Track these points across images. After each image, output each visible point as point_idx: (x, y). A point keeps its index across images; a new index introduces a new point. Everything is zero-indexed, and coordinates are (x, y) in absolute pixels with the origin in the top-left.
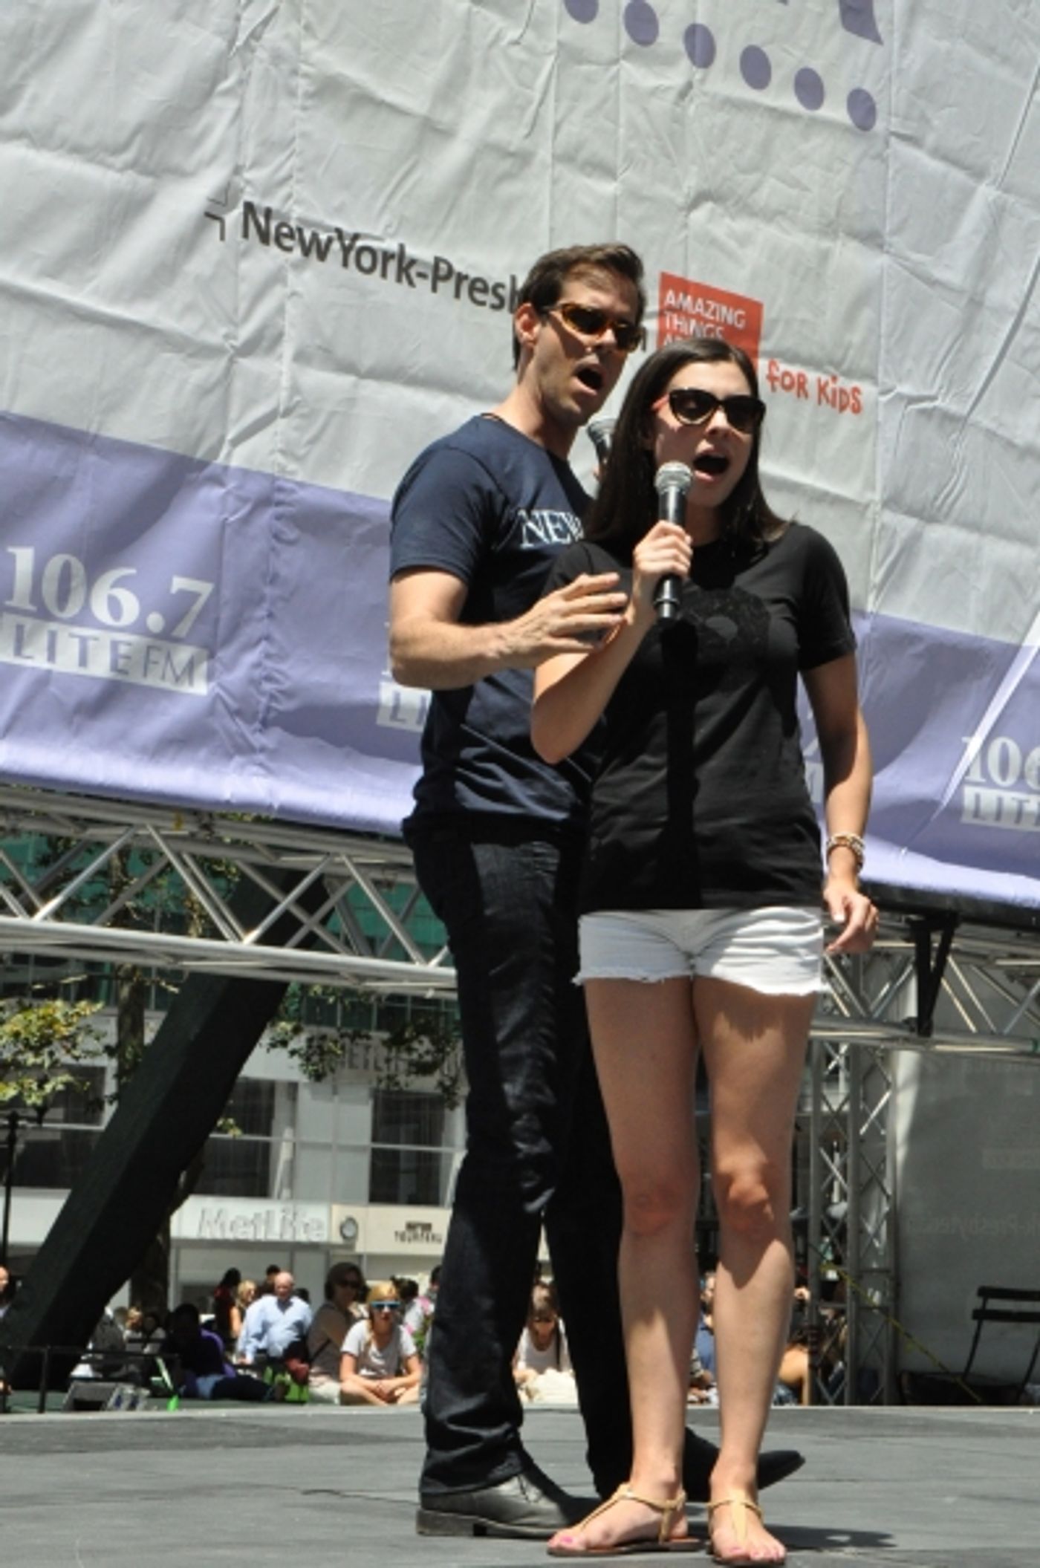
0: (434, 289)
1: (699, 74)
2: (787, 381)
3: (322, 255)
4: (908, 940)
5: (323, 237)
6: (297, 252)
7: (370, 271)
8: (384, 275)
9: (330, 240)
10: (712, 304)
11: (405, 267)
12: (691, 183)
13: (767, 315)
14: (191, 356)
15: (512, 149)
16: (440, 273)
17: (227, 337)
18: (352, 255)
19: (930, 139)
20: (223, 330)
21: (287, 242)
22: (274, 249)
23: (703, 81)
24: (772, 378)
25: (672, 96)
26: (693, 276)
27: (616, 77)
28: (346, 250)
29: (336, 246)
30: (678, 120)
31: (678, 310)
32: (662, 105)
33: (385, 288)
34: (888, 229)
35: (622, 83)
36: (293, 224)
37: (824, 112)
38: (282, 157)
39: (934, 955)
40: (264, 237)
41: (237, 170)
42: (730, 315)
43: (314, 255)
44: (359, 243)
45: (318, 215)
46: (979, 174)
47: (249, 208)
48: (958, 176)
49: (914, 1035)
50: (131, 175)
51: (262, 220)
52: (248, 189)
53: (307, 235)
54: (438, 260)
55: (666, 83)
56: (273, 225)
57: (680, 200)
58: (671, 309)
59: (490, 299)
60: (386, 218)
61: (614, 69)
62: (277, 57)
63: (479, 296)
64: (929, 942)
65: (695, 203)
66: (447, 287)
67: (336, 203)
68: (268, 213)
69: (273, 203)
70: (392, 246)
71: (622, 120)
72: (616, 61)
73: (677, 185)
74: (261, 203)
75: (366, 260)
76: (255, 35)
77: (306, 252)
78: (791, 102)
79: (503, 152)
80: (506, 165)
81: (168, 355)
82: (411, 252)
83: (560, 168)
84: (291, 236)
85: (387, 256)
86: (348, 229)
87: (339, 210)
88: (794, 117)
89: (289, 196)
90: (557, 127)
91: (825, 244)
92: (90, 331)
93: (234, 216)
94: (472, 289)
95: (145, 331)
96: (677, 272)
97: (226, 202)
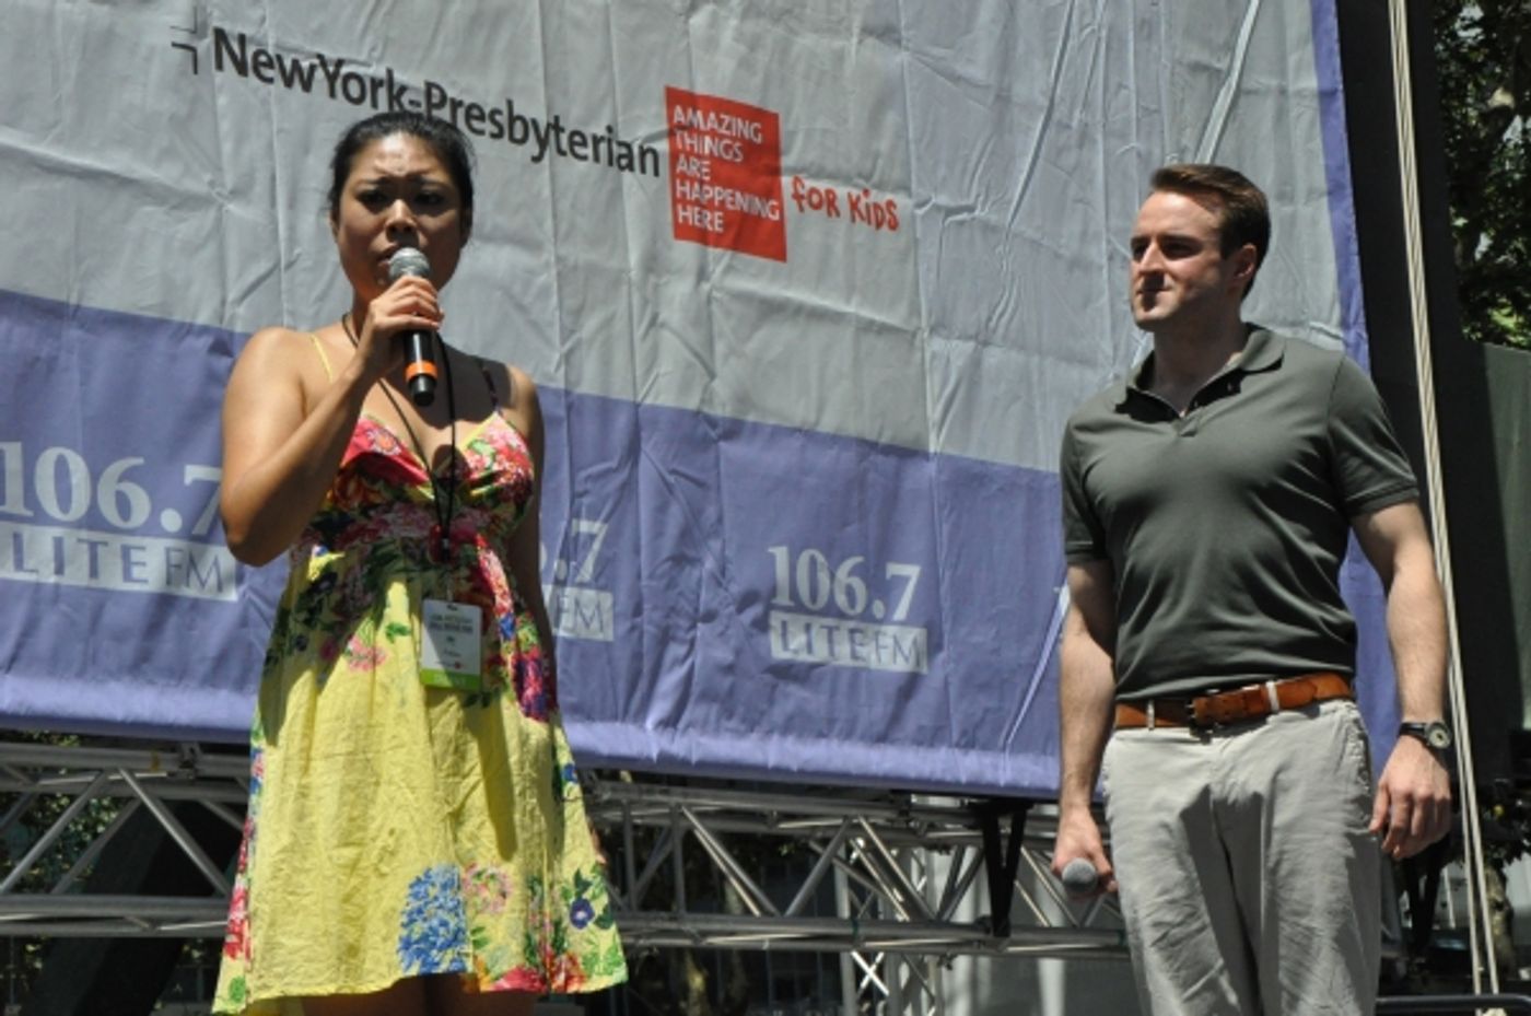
2: (815, 199)
3: (307, 86)
5: (305, 65)
6: (280, 83)
9: (312, 68)
10: (726, 119)
11: (392, 93)
13: (782, 129)
14: (175, 207)
16: (433, 99)
17: (212, 183)
18: (338, 81)
21: (267, 72)
22: (253, 80)
24: (798, 197)
26: (702, 87)
28: (332, 79)
29: (320, 74)
31: (689, 128)
36: (271, 51)
40: (241, 67)
42: (746, 130)
43: (297, 82)
44: (346, 70)
45: (295, 41)
47: (220, 35)
51: (236, 48)
52: (215, 12)
53: (288, 64)
54: (431, 87)
56: (250, 51)
58: (682, 126)
59: (488, 126)
63: (475, 124)
67: (314, 25)
68: (242, 39)
69: (248, 28)
70: (381, 73)
74: (232, 29)
75: (354, 89)
77: (289, 83)
81: (149, 208)
82: (400, 77)
84: (271, 64)
85: (376, 84)
86: (331, 54)
87: (320, 34)
89: (262, 18)
91: (838, 43)
92: (61, 184)
93: (206, 45)
94: (468, 115)
95: (119, 182)
96: (684, 85)
97: (196, 31)
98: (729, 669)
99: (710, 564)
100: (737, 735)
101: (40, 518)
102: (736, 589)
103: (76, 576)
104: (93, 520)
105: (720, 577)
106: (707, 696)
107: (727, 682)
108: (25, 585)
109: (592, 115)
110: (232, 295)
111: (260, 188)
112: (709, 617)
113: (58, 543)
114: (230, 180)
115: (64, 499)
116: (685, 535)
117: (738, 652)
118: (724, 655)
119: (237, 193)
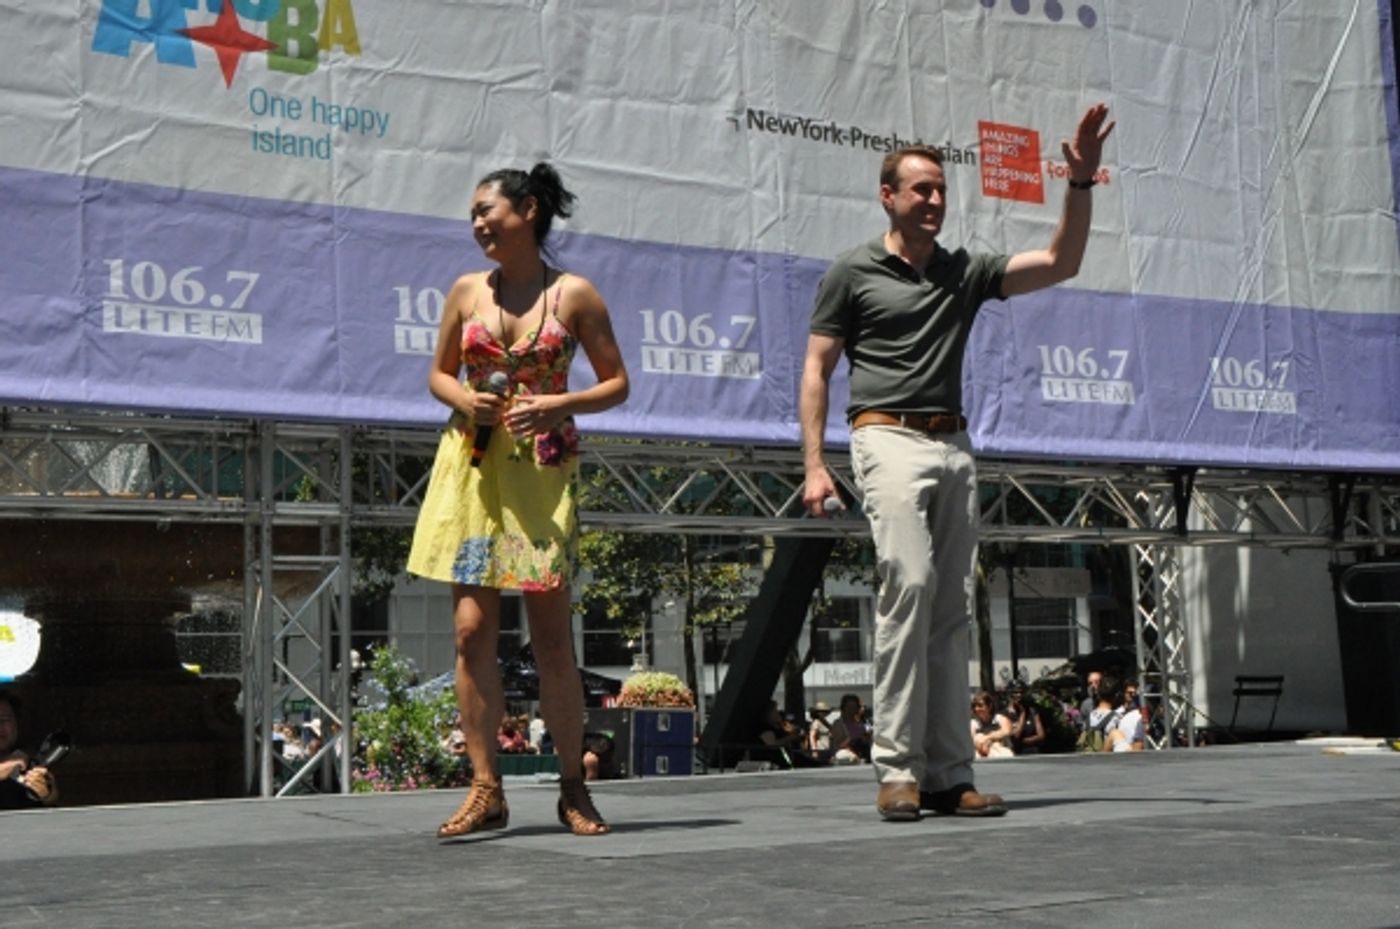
0: (853, 144)
1: (987, 11)
2: (1060, 172)
3: (793, 132)
4: (1168, 482)
5: (792, 122)
6: (780, 132)
7: (817, 138)
8: (826, 139)
9: (796, 124)
10: (1010, 135)
11: (836, 134)
12: (989, 70)
13: (1041, 138)
14: (726, 195)
15: (887, 64)
16: (855, 135)
17: (746, 182)
18: (808, 131)
19: (1133, 25)
20: (743, 179)
21: (774, 127)
22: (767, 132)
23: (990, 14)
24: (1050, 171)
25: (973, 25)
26: (997, 120)
27: (941, 19)
28: (805, 128)
29: (799, 127)
30: (979, 38)
31: (991, 141)
32: (969, 31)
33: (827, 147)
34: (1112, 79)
35: (945, 22)
36: (776, 117)
37: (1064, 21)
38: (766, 82)
39: (1185, 489)
40: (761, 126)
41: (742, 93)
42: (1021, 140)
43: (788, 131)
44: (812, 124)
45: (787, 112)
46: (1167, 40)
47: (751, 113)
48: (1154, 42)
49: (1177, 536)
50: (684, 105)
51: (758, 117)
52: (748, 102)
53: (784, 122)
54: (853, 130)
55: (968, 18)
56: (765, 118)
57: (985, 79)
58: (987, 140)
59: (884, 147)
60: (823, 109)
61: (939, 15)
62: (757, 32)
63: (877, 146)
64: (1181, 483)
65: (993, 81)
66: (860, 143)
67: (797, 103)
68: (762, 113)
69: (764, 108)
70: (828, 124)
71: (947, 41)
72: (939, 11)
73: (981, 73)
74: (756, 108)
75: (816, 132)
76: (745, 21)
77: (784, 131)
78: (1044, 19)
79: (883, 67)
80: (885, 73)
81: (713, 198)
82: (838, 126)
83: (915, 72)
84: (776, 123)
85: (826, 130)
86: (805, 117)
87: (799, 108)
88: (1047, 27)
89: (772, 104)
90: (910, 51)
91: (1072, 93)
92: (669, 190)
93: (742, 118)
94: (873, 142)
95: (700, 185)
96: (987, 120)
97: (738, 112)
98: (1020, 405)
99: (1008, 354)
100: (1028, 437)
101: (662, 343)
102: (1023, 366)
103: (680, 370)
104: (687, 343)
105: (1013, 361)
106: (1010, 418)
107: (1019, 412)
108: (656, 375)
109: (939, 137)
110: (756, 233)
111: (770, 182)
112: (1009, 380)
113: (671, 355)
114: (754, 179)
115: (674, 334)
116: (993, 340)
117: (1025, 397)
118: (1017, 398)
119: (758, 186)
